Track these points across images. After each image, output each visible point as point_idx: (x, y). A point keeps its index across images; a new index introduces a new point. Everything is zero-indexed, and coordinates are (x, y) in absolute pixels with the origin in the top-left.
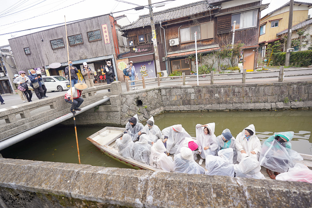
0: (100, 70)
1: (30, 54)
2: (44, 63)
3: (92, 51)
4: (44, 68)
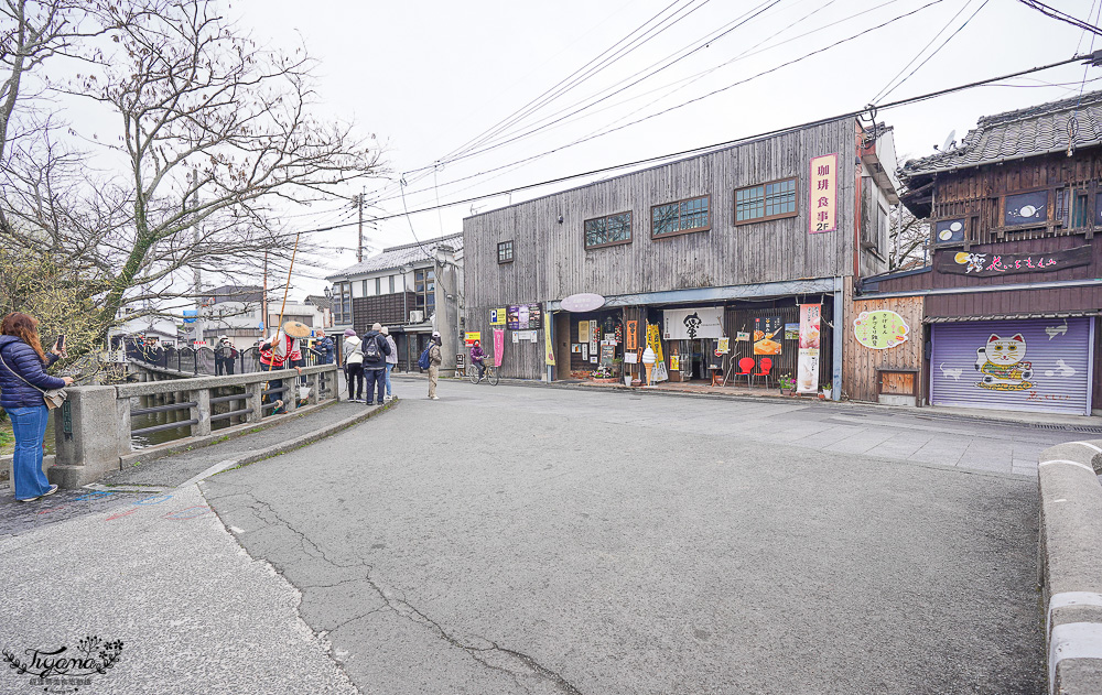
0: (748, 335)
1: (510, 262)
2: (544, 290)
3: (740, 258)
4: (540, 306)
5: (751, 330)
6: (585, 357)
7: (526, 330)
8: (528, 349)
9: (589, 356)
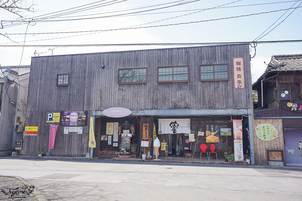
0: (203, 133)
1: (65, 86)
2: (89, 103)
3: (203, 96)
4: (86, 113)
5: (204, 131)
6: (110, 143)
7: (74, 126)
8: (76, 138)
9: (113, 142)
